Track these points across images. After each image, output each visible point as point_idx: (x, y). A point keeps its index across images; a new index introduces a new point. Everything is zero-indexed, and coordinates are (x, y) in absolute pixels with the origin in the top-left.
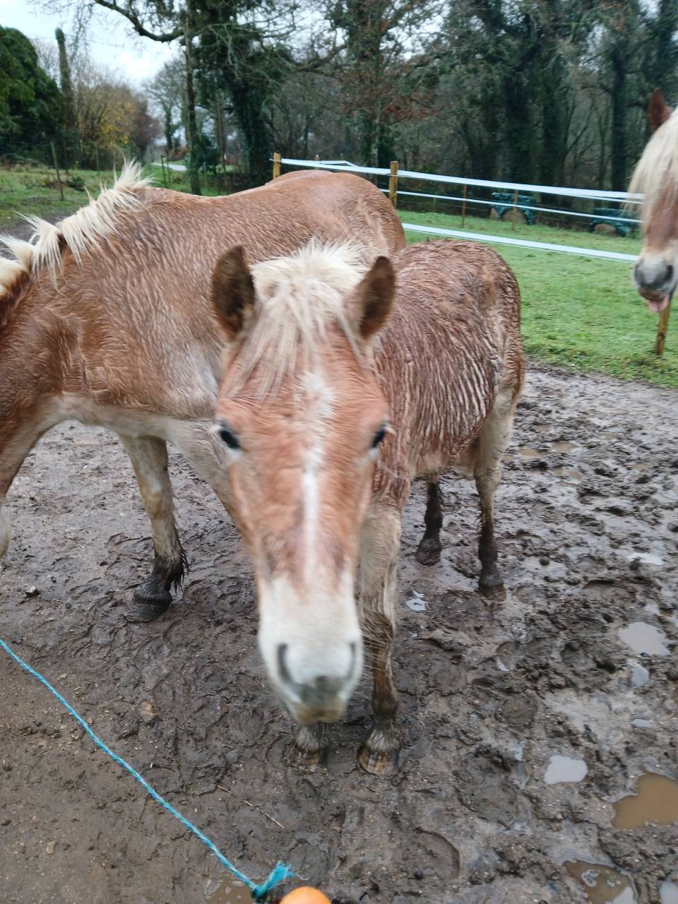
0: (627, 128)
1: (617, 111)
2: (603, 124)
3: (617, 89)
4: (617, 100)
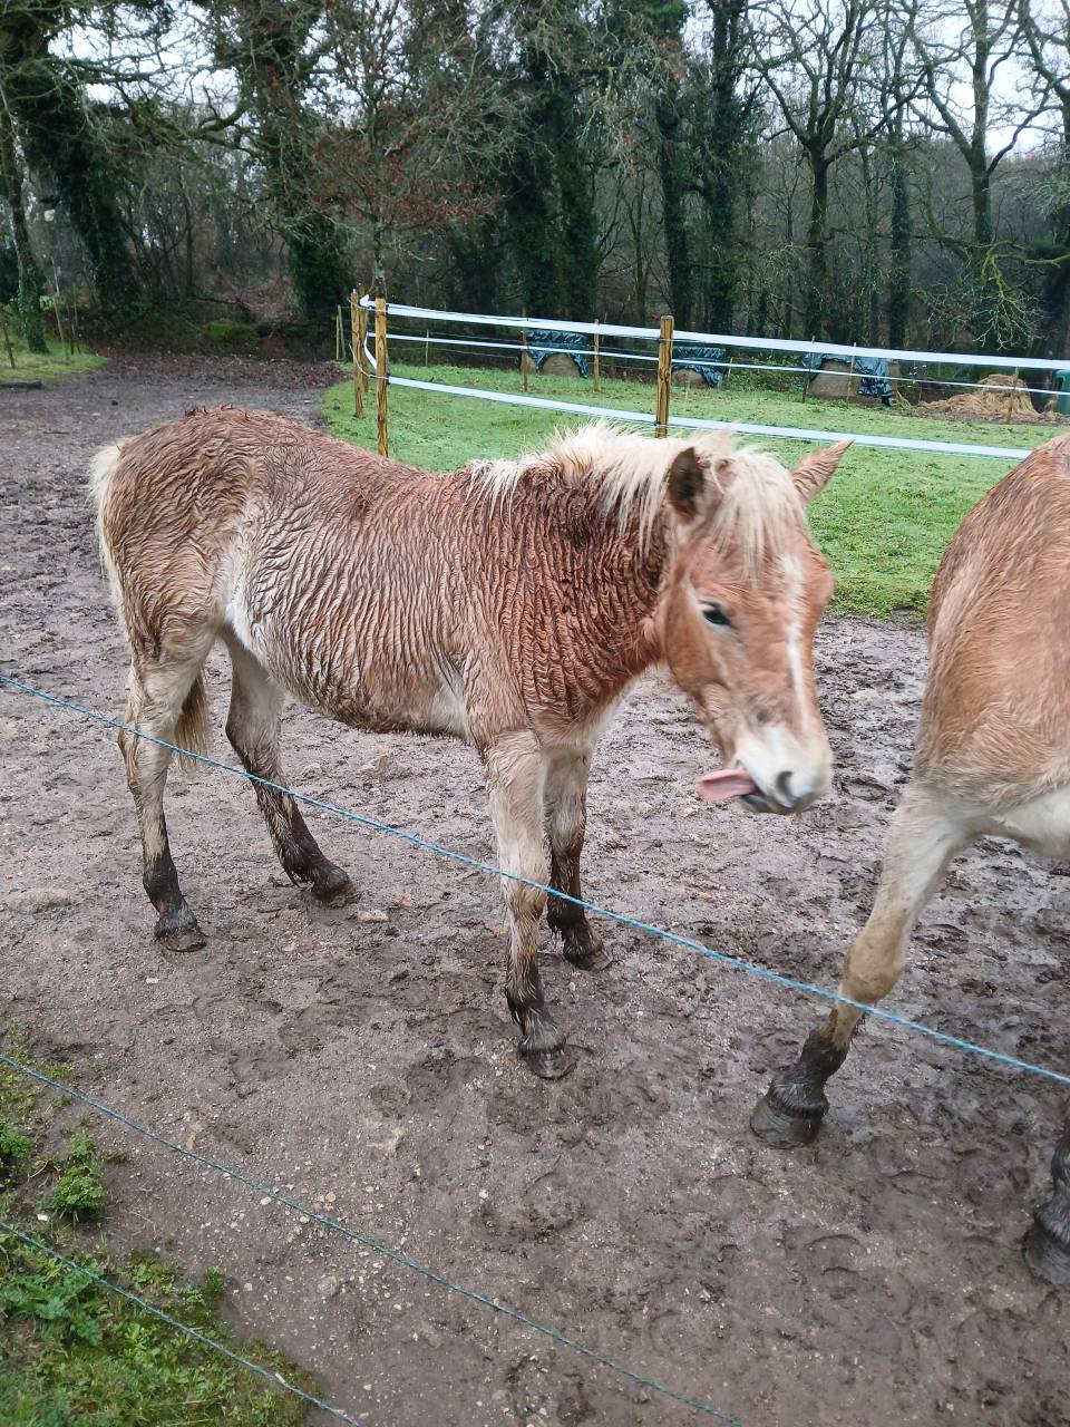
0: (687, 224)
1: (671, 198)
2: (635, 217)
3: (666, 165)
4: (670, 182)
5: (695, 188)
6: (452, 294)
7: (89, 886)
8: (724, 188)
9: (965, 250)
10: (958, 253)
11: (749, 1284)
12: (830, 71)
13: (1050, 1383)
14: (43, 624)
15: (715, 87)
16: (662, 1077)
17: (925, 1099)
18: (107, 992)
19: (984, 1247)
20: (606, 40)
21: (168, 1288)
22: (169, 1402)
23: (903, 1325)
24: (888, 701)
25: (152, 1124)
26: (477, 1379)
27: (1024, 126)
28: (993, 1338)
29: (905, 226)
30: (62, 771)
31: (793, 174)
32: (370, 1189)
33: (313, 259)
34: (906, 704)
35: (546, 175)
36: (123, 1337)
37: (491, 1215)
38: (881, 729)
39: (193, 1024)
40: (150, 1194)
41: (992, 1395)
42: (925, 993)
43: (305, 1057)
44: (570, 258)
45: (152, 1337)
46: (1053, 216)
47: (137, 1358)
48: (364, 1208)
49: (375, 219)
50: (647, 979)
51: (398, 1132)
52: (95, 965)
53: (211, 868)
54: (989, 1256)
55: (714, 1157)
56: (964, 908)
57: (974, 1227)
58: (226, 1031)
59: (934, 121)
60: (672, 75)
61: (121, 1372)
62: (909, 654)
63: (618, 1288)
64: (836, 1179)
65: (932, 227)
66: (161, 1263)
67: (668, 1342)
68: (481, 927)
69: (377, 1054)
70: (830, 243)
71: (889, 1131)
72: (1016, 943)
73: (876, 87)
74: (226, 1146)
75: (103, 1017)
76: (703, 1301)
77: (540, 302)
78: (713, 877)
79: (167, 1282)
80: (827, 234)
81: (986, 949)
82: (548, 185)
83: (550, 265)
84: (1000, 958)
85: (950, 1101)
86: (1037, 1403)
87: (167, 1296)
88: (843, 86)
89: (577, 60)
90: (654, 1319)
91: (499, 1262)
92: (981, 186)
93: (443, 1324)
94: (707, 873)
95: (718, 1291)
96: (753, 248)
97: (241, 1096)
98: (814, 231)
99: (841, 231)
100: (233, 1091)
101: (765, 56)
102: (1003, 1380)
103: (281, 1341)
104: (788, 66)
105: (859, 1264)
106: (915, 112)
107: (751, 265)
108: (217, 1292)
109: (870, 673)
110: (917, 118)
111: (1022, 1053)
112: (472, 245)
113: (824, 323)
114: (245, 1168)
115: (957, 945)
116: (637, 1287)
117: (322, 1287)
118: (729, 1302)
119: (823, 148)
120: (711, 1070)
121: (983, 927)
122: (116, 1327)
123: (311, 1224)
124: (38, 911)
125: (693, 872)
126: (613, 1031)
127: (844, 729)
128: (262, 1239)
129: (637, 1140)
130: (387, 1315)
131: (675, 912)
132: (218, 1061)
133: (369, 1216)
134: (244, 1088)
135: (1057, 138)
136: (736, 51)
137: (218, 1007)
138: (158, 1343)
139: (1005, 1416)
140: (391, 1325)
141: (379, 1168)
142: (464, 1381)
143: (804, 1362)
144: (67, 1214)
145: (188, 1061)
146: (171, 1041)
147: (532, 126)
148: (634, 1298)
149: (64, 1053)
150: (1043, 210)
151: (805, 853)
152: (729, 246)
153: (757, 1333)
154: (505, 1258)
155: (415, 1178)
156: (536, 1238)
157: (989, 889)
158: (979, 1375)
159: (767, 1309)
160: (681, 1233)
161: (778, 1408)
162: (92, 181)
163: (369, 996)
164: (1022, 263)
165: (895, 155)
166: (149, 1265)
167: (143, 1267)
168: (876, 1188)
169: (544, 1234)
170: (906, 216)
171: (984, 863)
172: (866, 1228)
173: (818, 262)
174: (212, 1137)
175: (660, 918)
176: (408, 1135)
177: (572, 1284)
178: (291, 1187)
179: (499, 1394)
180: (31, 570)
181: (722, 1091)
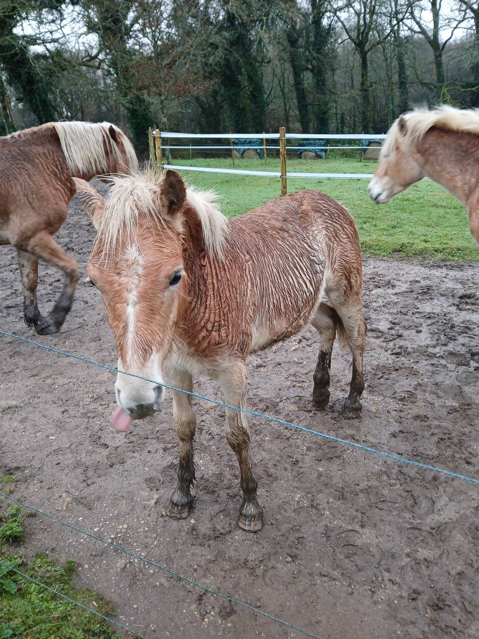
0: (305, 85)
1: (296, 74)
2: (282, 85)
3: (293, 60)
4: (296, 67)
5: (307, 69)
6: (201, 126)
7: (26, 399)
8: (320, 68)
9: (432, 87)
10: (430, 89)
11: (310, 553)
12: (365, 10)
13: (442, 589)
14: (12, 286)
15: (313, 22)
16: (275, 465)
17: (393, 468)
18: (32, 444)
19: (416, 532)
20: (261, 6)
21: (49, 568)
22: (44, 616)
23: (377, 568)
24: (388, 294)
25: (49, 499)
26: (184, 601)
27: (456, 28)
28: (418, 571)
29: (404, 78)
30: (17, 350)
31: (352, 59)
32: (142, 522)
33: (137, 115)
34: (396, 294)
35: (239, 68)
36: (27, 590)
37: (195, 530)
38: (384, 306)
39: (69, 456)
40: (46, 529)
41: (414, 596)
42: (396, 422)
43: (117, 466)
44: (253, 106)
45: (40, 589)
46: (472, 68)
47: (32, 599)
48: (139, 530)
49: (160, 95)
50: (272, 423)
51: (156, 497)
52: (28, 432)
53: (80, 387)
54: (418, 536)
55: (296, 499)
56: (416, 383)
57: (412, 523)
58: (84, 457)
59: (415, 29)
60: (292, 19)
61: (24, 604)
62: (399, 272)
63: (250, 558)
64: (351, 506)
65: (417, 78)
66: (48, 558)
67: (271, 581)
68: (198, 405)
69: (149, 463)
70: (371, 89)
71: (376, 483)
72: (439, 397)
73: (387, 16)
74: (81, 507)
75: (30, 454)
76: (288, 562)
77: (240, 126)
78: (303, 377)
79: (49, 566)
80: (369, 85)
81: (425, 400)
82: (241, 73)
83: (243, 109)
84: (431, 404)
85: (404, 468)
86: (435, 598)
87: (49, 571)
88: (371, 17)
89: (249, 16)
90: (266, 571)
91: (198, 550)
92: (438, 57)
93: (171, 578)
94: (300, 375)
95: (294, 557)
96: (336, 94)
97: (88, 485)
98: (363, 84)
99: (375, 83)
100: (85, 483)
101: (335, 6)
102: (420, 589)
103: (99, 589)
104: (346, 9)
105: (359, 542)
106: (406, 25)
107: (335, 102)
108: (71, 569)
109: (381, 282)
110: (407, 29)
111: (438, 445)
112: (208, 103)
113: (371, 125)
114: (88, 516)
115: (412, 399)
116: (258, 557)
117: (118, 565)
118: (299, 562)
119: (364, 46)
120: (297, 461)
121: (425, 391)
122: (25, 586)
123: (115, 538)
124: (4, 411)
125: (295, 375)
126: (254, 447)
127: (366, 307)
128: (94, 545)
129: (263, 494)
130: (147, 575)
131: (285, 393)
132: (79, 471)
133: (142, 533)
134: (89, 482)
135: (472, 31)
136: (322, 5)
137: (80, 447)
138: (43, 591)
139: (420, 604)
140: (148, 580)
141: (147, 512)
142: (178, 602)
143: (331, 586)
144: (7, 539)
145: (66, 471)
146: (59, 463)
147: (231, 47)
148: (257, 562)
149: (12, 471)
150: (467, 66)
151: (345, 363)
152: (325, 94)
153: (311, 574)
154: (201, 548)
155: (162, 516)
156: (215, 539)
157: (428, 374)
158: (410, 588)
159: (316, 564)
160: (280, 533)
161: (319, 607)
162: (37, 89)
163: (147, 439)
164: (459, 91)
165: (397, 46)
166: (42, 559)
167: (39, 560)
168: (368, 508)
169: (218, 537)
170: (404, 74)
171: (427, 362)
172: (363, 526)
173: (366, 98)
174: (74, 503)
175: (278, 396)
176: (160, 498)
177: (230, 558)
178: (108, 523)
179: (193, 607)
180: (8, 263)
181: (302, 470)
